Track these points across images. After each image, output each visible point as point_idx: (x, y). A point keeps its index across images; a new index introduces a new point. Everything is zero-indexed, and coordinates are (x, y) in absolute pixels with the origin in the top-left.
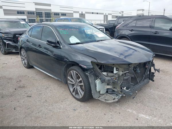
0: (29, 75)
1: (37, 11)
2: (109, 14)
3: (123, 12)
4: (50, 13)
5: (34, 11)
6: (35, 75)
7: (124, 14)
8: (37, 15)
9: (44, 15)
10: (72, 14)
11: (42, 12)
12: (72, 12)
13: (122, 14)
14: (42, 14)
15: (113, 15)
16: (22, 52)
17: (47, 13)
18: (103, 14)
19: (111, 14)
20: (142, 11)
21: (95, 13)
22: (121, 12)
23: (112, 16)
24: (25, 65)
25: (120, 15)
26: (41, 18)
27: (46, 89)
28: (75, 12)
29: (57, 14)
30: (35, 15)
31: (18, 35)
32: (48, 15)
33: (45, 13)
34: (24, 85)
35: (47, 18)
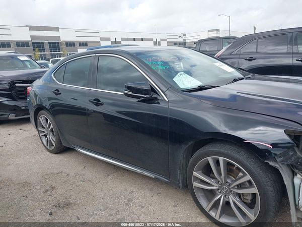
0: (67, 171)
1: (33, 41)
2: (162, 40)
3: (185, 35)
4: (58, 43)
5: (29, 41)
6: (80, 169)
7: (187, 39)
8: (34, 47)
9: (47, 47)
10: (99, 42)
11: (43, 43)
12: (98, 39)
13: (183, 38)
14: (43, 46)
15: (168, 40)
16: (41, 119)
17: (52, 43)
18: (152, 40)
19: (165, 40)
20: (215, 32)
21: (138, 40)
22: (182, 35)
23: (168, 42)
24: (48, 147)
25: (181, 40)
26: (43, 53)
27: (127, 204)
28: (102, 39)
29: (70, 44)
30: (31, 47)
31: (20, 83)
32: (55, 46)
33: (49, 43)
34: (66, 198)
35: (53, 53)
